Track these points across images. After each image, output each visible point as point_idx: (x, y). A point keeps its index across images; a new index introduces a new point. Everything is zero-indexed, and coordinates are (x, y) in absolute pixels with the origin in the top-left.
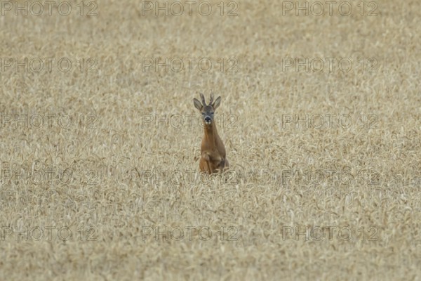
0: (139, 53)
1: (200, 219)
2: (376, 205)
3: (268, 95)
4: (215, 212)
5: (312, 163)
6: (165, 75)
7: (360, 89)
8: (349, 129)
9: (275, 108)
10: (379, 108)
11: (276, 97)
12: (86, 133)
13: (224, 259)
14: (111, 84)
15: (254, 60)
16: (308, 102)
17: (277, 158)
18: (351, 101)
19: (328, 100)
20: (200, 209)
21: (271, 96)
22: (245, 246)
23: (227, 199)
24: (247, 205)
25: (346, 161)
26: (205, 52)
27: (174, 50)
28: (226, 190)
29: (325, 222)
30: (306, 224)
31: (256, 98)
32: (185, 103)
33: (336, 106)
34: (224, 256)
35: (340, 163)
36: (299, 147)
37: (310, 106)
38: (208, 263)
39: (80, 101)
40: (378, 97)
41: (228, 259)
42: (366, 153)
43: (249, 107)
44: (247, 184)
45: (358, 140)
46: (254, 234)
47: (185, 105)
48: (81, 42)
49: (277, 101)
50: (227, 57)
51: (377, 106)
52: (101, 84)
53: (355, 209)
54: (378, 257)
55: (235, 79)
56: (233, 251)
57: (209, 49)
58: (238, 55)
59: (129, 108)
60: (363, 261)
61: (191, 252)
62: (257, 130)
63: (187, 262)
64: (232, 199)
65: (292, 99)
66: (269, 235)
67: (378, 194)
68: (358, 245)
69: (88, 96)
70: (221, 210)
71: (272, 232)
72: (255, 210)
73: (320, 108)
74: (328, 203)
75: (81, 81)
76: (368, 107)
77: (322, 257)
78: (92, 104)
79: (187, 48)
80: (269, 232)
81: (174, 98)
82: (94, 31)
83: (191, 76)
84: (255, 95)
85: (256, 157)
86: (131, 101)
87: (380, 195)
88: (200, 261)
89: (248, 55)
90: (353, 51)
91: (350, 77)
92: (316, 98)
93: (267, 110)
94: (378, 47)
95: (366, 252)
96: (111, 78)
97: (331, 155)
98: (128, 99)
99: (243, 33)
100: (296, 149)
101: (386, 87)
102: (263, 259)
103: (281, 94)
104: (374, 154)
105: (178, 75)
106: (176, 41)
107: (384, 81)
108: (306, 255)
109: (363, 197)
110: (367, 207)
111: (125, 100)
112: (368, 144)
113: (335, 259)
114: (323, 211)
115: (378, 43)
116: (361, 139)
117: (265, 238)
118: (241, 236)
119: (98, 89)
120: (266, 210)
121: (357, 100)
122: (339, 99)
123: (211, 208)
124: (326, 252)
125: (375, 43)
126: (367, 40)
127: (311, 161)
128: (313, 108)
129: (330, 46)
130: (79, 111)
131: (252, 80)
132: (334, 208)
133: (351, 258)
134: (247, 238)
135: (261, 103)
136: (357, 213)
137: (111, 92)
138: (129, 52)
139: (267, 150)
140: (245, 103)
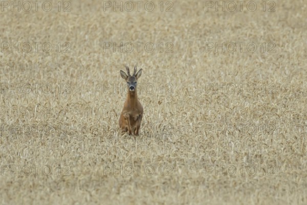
0: (117, 22)
1: (162, 148)
2: (296, 138)
3: (215, 54)
4: (174, 143)
5: (248, 106)
6: (136, 39)
7: (284, 50)
8: (276, 80)
9: (220, 64)
10: (299, 64)
11: (221, 55)
12: (76, 83)
13: (181, 179)
14: (95, 46)
15: (204, 27)
16: (245, 60)
17: (221, 102)
18: (278, 59)
19: (260, 58)
20: (163, 141)
21: (216, 55)
22: (197, 169)
23: (183, 133)
24: (199, 138)
25: (274, 104)
26: (166, 22)
27: (143, 20)
28: (183, 126)
29: (258, 150)
30: (243, 152)
31: (205, 57)
32: (151, 60)
33: (267, 63)
34: (181, 176)
35: (269, 106)
36: (238, 94)
37: (246, 63)
38: (168, 182)
39: (71, 59)
40: (298, 56)
41: (184, 179)
42: (289, 98)
43: (200, 63)
44: (199, 122)
45: (283, 88)
46: (203, 160)
47: (151, 62)
48: (72, 13)
49: (221, 59)
50: (183, 25)
51: (297, 63)
52: (88, 46)
53: (280, 141)
54: (298, 178)
55: (189, 42)
56: (187, 173)
57: (170, 19)
58: (191, 23)
59: (109, 64)
60: (286, 180)
61: (156, 174)
62: (207, 81)
63: (153, 181)
64: (187, 133)
65: (233, 57)
66: (215, 161)
67: (298, 129)
68: (283, 168)
69: (77, 55)
70: (179, 142)
71: (217, 158)
72: (204, 142)
73: (254, 64)
74: (260, 136)
75: (72, 43)
76: (291, 63)
77: (255, 178)
78: (80, 61)
79: (153, 18)
80: (215, 159)
81: (143, 57)
82: (83, 5)
83: (156, 40)
84: (204, 54)
85: (206, 101)
86: (110, 59)
87: (300, 130)
88: (163, 181)
89: (200, 23)
90: (279, 21)
91: (277, 41)
92: (250, 56)
93: (213, 65)
94: (298, 18)
95: (289, 173)
96: (95, 41)
97: (263, 100)
98: (108, 57)
99: (195, 7)
100: (236, 95)
101: (304, 48)
102: (210, 179)
103: (224, 53)
104: (294, 99)
105: (146, 39)
106: (145, 13)
107: (302, 44)
108: (243, 176)
109: (286, 132)
110: (289, 139)
111: (106, 58)
112: (290, 91)
113: (265, 179)
114: (256, 143)
115: (298, 15)
116: (285, 88)
117: (212, 163)
118: (194, 161)
119: (85, 50)
120: (213, 141)
121: (282, 58)
122: (269, 57)
123: (171, 140)
124: (258, 174)
125: (295, 14)
126: (290, 12)
127: (247, 105)
128: (248, 64)
129: (262, 17)
130: (70, 66)
131: (202, 43)
132: (264, 140)
133: (277, 178)
134: (199, 163)
135: (209, 60)
136: (282, 144)
137: (95, 52)
138: (109, 22)
139: (214, 96)
140: (197, 60)
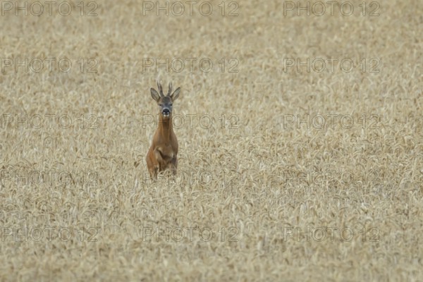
0: (74, 48)
1: (140, 230)
2: (333, 215)
3: (216, 94)
4: (157, 223)
5: (263, 169)
6: (102, 73)
7: (316, 88)
8: (303, 132)
9: (223, 109)
10: (337, 109)
11: (224, 96)
12: (16, 136)
13: (167, 274)
14: (43, 83)
15: (200, 56)
16: (259, 102)
17: (225, 163)
18: (307, 101)
19: (281, 99)
20: (141, 219)
21: (218, 95)
22: (190, 260)
23: (170, 207)
24: (193, 215)
25: (301, 167)
26: (146, 47)
27: (112, 45)
28: (169, 198)
29: (278, 233)
30: (257, 235)
31: (202, 98)
32: (124, 103)
33: (290, 106)
34: (167, 270)
35: (294, 168)
36: (249, 152)
37: (261, 106)
38: (149, 278)
39: (9, 101)
40: (336, 96)
41: (171, 274)
42: (323, 158)
43: (195, 107)
44: (193, 192)
45: (314, 143)
46: (199, 247)
47: (124, 106)
48: (9, 36)
49: (225, 101)
50: (170, 53)
51: (334, 107)
52: (32, 82)
53: (310, 219)
54: (336, 272)
55: (179, 76)
56: (176, 265)
57: (151, 44)
58: (182, 50)
59: (62, 108)
60: (319, 276)
61: (131, 267)
62: (204, 133)
63: (126, 277)
64: (175, 208)
65: (242, 99)
66: (216, 248)
67: (335, 203)
68: (314, 259)
69: (17, 95)
70: (164, 221)
71: (220, 244)
72: (200, 221)
73: (272, 108)
74: (282, 213)
75: (10, 79)
76: (325, 108)
77: (275, 272)
78: (22, 104)
79: (126, 43)
80: (216, 245)
81: (112, 98)
82: (25, 24)
83: (131, 74)
84: (201, 94)
85: (202, 162)
86: (65, 101)
87: (339, 204)
88: (141, 276)
89: (194, 50)
90: (309, 46)
91: (305, 75)
92: (267, 97)
93: (213, 111)
94: (337, 42)
95: (323, 266)
96: (43, 75)
97: (285, 160)
98: (61, 98)
99: (188, 26)
100: (246, 153)
101: (344, 86)
102: (210, 274)
103: (229, 93)
104: (330, 159)
105: (116, 72)
106: (114, 35)
107: (342, 79)
108: (257, 269)
109: (319, 206)
110: (323, 217)
111: (58, 100)
112: (324, 148)
113: (289, 274)
114: (275, 222)
115: (336, 37)
116: (317, 143)
117: (211, 251)
118: (186, 249)
119: (29, 88)
120: (213, 220)
121: (313, 99)
122: (294, 99)
123: (153, 219)
124: (279, 266)
125: (332, 37)
126: (324, 34)
127: (263, 167)
128: (264, 109)
129: (284, 41)
130: (7, 111)
131: (198, 78)
132: (287, 218)
133: (306, 273)
134: (193, 251)
135: (207, 103)
136: (313, 224)
137: (43, 91)
138: (63, 47)
139: (215, 154)
140: (190, 103)
